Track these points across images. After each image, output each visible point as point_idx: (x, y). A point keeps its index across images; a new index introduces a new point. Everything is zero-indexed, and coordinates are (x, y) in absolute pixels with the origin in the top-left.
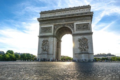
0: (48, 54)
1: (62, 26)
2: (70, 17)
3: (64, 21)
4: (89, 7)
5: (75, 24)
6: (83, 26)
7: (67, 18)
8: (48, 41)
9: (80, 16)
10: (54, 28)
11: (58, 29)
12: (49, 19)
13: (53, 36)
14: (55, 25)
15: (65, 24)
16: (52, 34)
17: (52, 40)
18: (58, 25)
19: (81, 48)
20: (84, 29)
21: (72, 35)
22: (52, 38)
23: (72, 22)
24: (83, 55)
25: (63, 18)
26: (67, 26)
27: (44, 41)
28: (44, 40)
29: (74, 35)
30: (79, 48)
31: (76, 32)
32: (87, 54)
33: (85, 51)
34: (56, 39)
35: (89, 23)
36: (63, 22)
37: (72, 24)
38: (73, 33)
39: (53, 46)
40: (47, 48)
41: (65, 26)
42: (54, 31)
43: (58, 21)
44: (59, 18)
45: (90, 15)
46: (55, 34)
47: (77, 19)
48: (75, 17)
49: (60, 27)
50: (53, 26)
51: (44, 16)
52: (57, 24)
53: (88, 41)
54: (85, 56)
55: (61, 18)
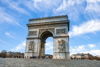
0: (33, 53)
1: (45, 31)
2: (52, 24)
3: (47, 26)
4: (66, 16)
5: (55, 29)
6: (62, 31)
7: (49, 24)
8: (34, 42)
9: (59, 23)
10: (39, 32)
11: (42, 32)
12: (36, 25)
13: (38, 38)
14: (40, 30)
15: (47, 29)
16: (37, 36)
17: (37, 42)
18: (42, 29)
19: (60, 48)
21: (53, 38)
22: (37, 40)
23: (53, 28)
24: (61, 54)
25: (46, 24)
26: (49, 31)
28: (30, 42)
29: (54, 37)
30: (58, 48)
32: (64, 53)
33: (62, 50)
34: (41, 41)
35: (66, 29)
37: (53, 29)
39: (38, 46)
40: (33, 48)
41: (48, 30)
42: (39, 34)
43: (42, 26)
44: (43, 25)
45: (67, 22)
46: (40, 37)
47: (57, 25)
48: (56, 23)
49: (44, 31)
50: (38, 30)
51: (32, 23)
53: (65, 43)
54: (62, 55)
55: (44, 24)
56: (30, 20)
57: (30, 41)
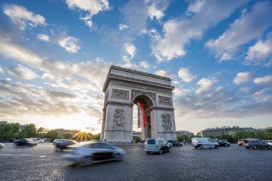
3: (144, 87)
4: (169, 80)
5: (157, 95)
6: (165, 100)
7: (149, 85)
8: (124, 112)
10: (132, 94)
12: (126, 81)
13: (131, 105)
14: (134, 91)
15: (145, 93)
16: (129, 102)
17: (130, 111)
18: (137, 91)
19: (165, 126)
20: (166, 103)
23: (154, 92)
27: (117, 111)
30: (163, 126)
31: (159, 105)
33: (169, 130)
36: (144, 90)
37: (154, 94)
38: (154, 105)
40: (123, 121)
41: (146, 95)
42: (132, 98)
43: (138, 86)
44: (140, 83)
46: (133, 103)
49: (139, 95)
50: (130, 91)
52: (136, 89)
53: (171, 118)
56: (113, 68)
57: (115, 108)
